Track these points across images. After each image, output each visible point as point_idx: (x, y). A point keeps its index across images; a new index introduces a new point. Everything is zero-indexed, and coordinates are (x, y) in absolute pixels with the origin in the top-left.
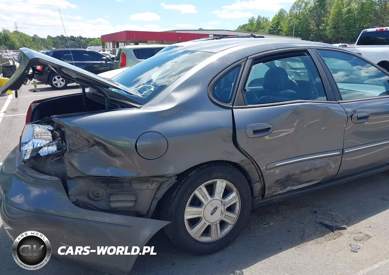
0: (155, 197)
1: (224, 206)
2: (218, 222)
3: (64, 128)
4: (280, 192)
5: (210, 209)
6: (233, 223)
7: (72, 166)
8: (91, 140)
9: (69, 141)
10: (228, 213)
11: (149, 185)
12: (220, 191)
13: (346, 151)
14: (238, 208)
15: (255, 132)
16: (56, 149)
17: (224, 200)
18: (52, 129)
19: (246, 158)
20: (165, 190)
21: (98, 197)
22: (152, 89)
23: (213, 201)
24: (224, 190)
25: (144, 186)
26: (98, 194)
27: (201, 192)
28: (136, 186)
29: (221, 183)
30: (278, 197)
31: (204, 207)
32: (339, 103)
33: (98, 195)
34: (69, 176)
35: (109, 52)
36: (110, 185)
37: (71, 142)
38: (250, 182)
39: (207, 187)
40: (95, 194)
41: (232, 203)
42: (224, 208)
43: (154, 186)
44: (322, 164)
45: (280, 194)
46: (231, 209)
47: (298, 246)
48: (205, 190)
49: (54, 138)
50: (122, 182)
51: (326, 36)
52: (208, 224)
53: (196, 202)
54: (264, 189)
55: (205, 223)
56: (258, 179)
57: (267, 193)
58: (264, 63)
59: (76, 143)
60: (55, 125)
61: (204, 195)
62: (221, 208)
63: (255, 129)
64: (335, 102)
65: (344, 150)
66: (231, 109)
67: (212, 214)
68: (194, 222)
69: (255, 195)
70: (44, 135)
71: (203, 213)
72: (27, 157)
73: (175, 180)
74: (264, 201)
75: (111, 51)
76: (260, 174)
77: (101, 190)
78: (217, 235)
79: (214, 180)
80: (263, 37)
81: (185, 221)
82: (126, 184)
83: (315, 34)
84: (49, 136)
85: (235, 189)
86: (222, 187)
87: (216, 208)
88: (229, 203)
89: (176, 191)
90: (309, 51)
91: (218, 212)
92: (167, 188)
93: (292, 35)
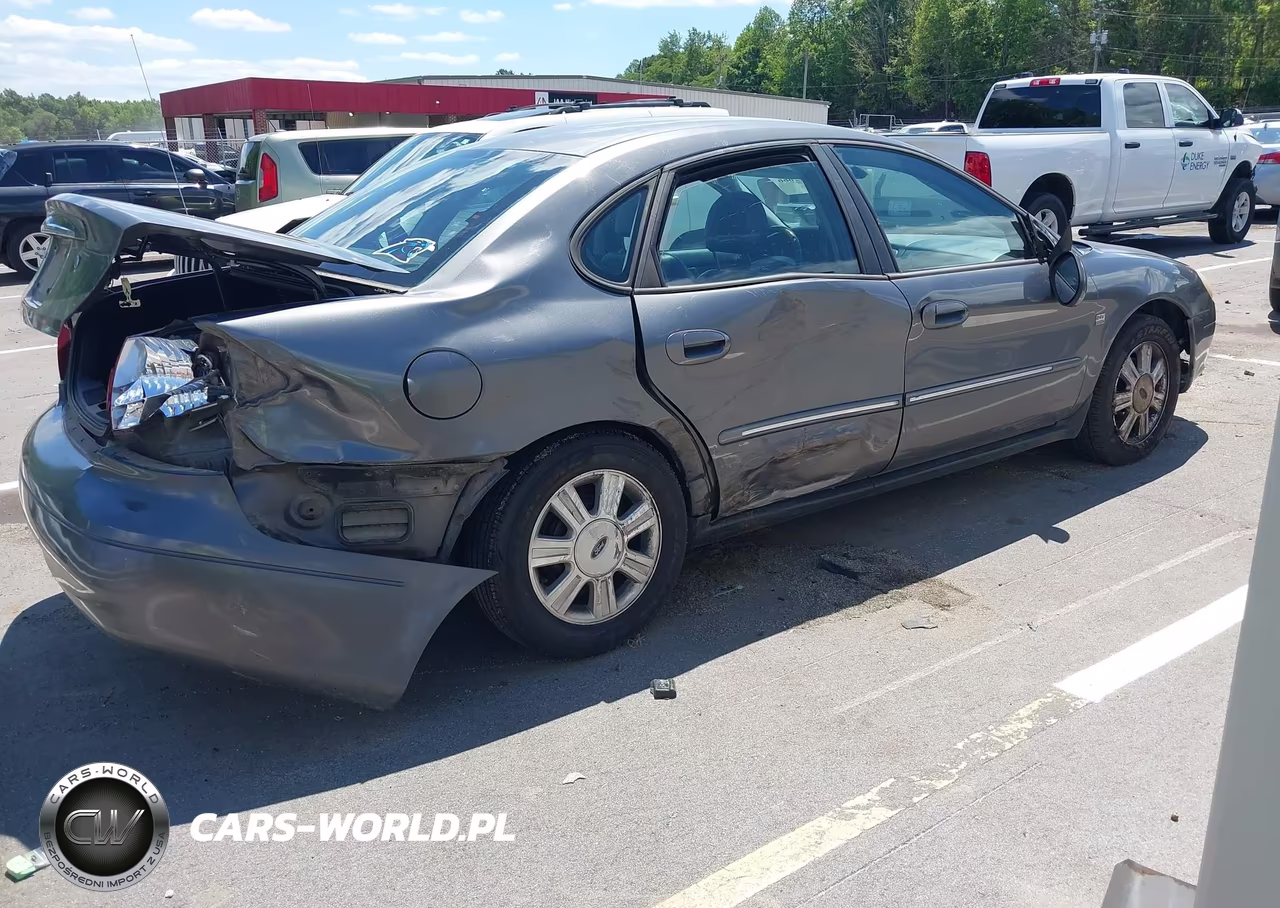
0: (457, 513)
1: (623, 535)
2: (608, 575)
3: (225, 346)
4: (757, 502)
5: (587, 543)
6: (646, 578)
7: (247, 441)
8: (294, 375)
9: (239, 378)
10: (632, 555)
11: (439, 484)
12: (610, 499)
13: (912, 400)
14: (655, 541)
15: (690, 351)
16: (206, 398)
17: (622, 522)
18: (194, 350)
19: (670, 416)
20: (479, 496)
21: (311, 518)
22: (431, 248)
23: (596, 524)
24: (620, 496)
25: (427, 487)
26: (311, 510)
27: (565, 501)
28: (406, 487)
29: (613, 479)
30: (752, 517)
31: (574, 537)
32: (890, 279)
33: (311, 513)
34: (241, 466)
35: (193, 150)
36: (341, 486)
37: (243, 379)
38: (682, 475)
39: (579, 489)
40: (305, 512)
41: (641, 529)
42: (623, 540)
43: (453, 486)
44: (855, 432)
45: (755, 510)
46: (638, 544)
47: (803, 626)
48: (575, 496)
49: (198, 370)
50: (372, 479)
51: (904, 97)
52: (585, 579)
53: (556, 528)
54: (715, 493)
55: (577, 576)
56: (701, 470)
57: (723, 505)
58: (703, 181)
59: (255, 382)
60: (201, 337)
61: (573, 509)
62: (616, 541)
63: (690, 343)
64: (881, 276)
65: (907, 396)
66: (627, 295)
67: (594, 555)
68: (552, 575)
69: (694, 513)
70: (177, 364)
71: (572, 550)
72: (129, 422)
73: (505, 468)
74: (718, 526)
75: (198, 148)
76: (707, 459)
77: (320, 501)
78: (607, 606)
79: (598, 472)
80: (705, 105)
81: (531, 572)
82: (381, 484)
83: (871, 90)
84: (186, 367)
85: (647, 495)
86: (616, 489)
87: (604, 541)
88: (634, 529)
89: (506, 498)
90: (815, 148)
91: (610, 548)
92: (486, 490)
93: (800, 91)
